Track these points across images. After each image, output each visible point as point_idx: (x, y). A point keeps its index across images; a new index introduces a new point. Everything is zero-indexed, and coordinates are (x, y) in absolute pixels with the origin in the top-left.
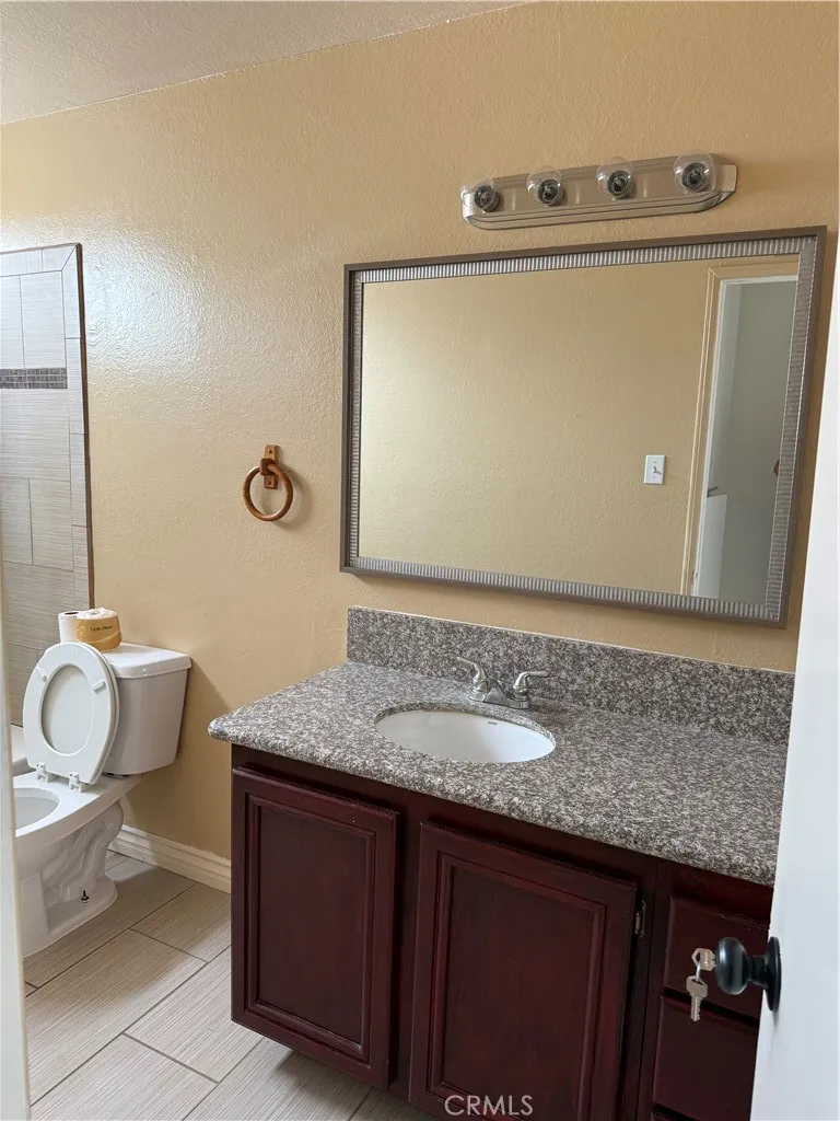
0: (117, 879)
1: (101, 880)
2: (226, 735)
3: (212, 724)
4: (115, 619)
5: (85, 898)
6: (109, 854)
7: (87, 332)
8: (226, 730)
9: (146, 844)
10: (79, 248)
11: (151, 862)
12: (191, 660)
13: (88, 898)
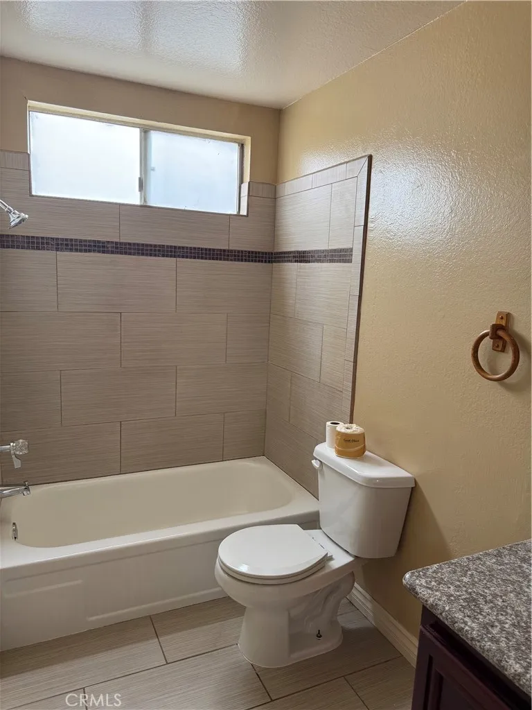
0: (343, 625)
1: (333, 623)
2: (417, 593)
3: (407, 576)
4: (362, 436)
5: (319, 636)
6: (344, 601)
7: (369, 220)
8: (418, 589)
9: (369, 605)
10: (370, 158)
11: (371, 622)
12: (416, 482)
13: (321, 636)
